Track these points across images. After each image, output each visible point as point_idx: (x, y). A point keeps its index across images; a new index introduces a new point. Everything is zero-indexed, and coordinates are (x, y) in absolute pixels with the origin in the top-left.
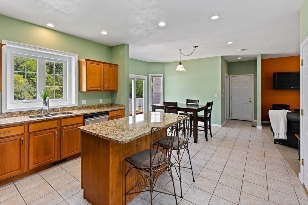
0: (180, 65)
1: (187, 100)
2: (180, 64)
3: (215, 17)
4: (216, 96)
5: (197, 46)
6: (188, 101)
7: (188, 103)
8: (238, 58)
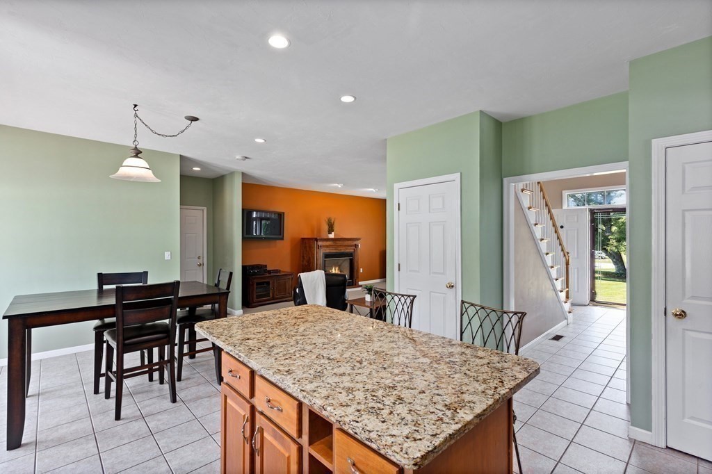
0: (136, 156)
1: (100, 275)
2: (137, 153)
3: (347, 99)
4: (167, 256)
5: (196, 119)
6: (103, 279)
7: (105, 287)
8: (195, 169)
